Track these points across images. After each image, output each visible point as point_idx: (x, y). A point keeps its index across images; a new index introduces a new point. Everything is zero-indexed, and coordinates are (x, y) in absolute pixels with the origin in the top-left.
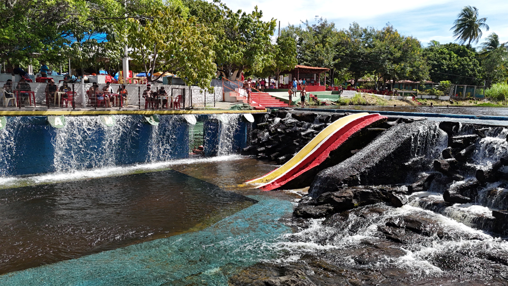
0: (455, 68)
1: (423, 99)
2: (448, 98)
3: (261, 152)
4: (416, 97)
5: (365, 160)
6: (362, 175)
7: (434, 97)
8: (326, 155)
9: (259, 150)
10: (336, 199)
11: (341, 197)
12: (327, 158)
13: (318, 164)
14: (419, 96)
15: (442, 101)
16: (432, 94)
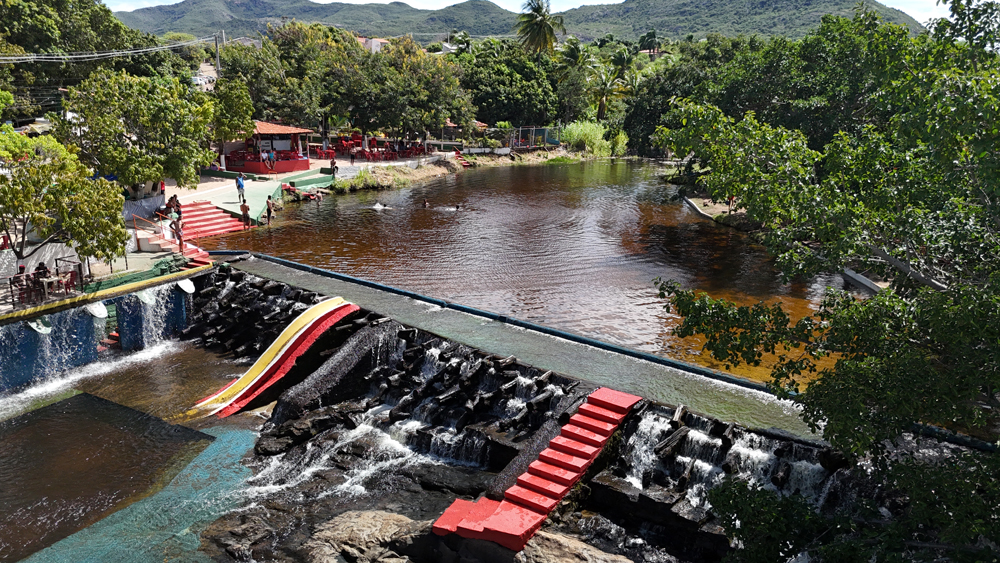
0: (518, 100)
1: (471, 155)
2: (507, 150)
3: (209, 337)
4: (461, 152)
5: (326, 379)
6: (324, 397)
7: (487, 150)
8: (291, 363)
9: (207, 334)
10: (296, 432)
11: (299, 430)
12: (293, 367)
13: (283, 375)
14: (466, 151)
15: (500, 156)
16: (485, 145)
